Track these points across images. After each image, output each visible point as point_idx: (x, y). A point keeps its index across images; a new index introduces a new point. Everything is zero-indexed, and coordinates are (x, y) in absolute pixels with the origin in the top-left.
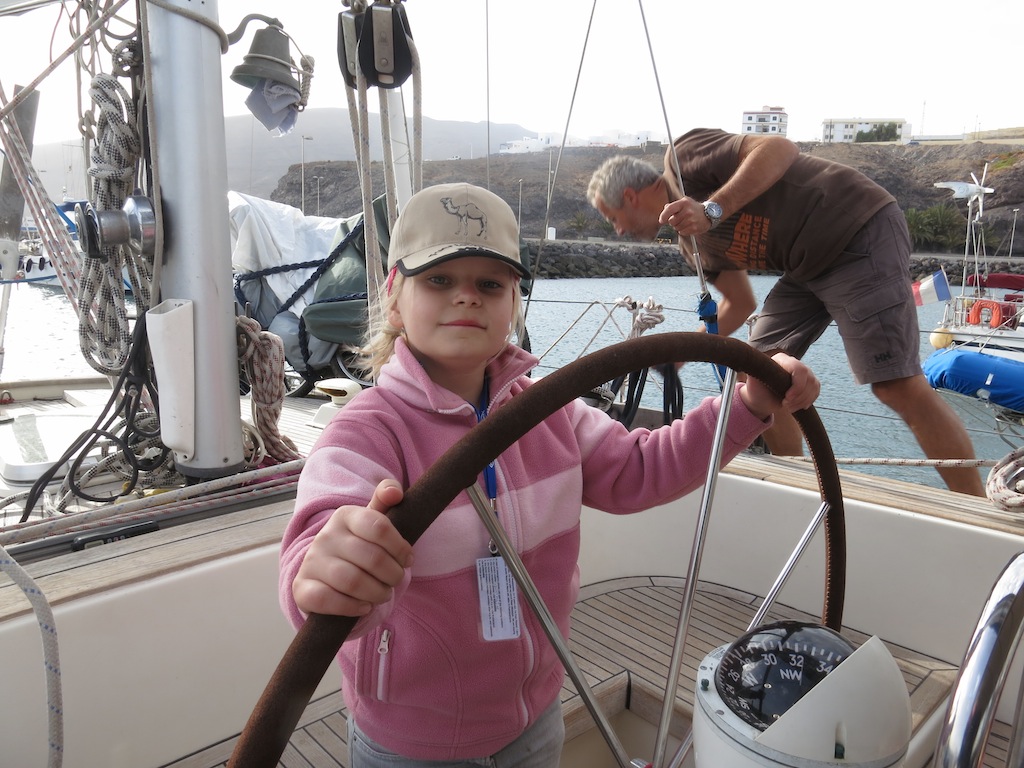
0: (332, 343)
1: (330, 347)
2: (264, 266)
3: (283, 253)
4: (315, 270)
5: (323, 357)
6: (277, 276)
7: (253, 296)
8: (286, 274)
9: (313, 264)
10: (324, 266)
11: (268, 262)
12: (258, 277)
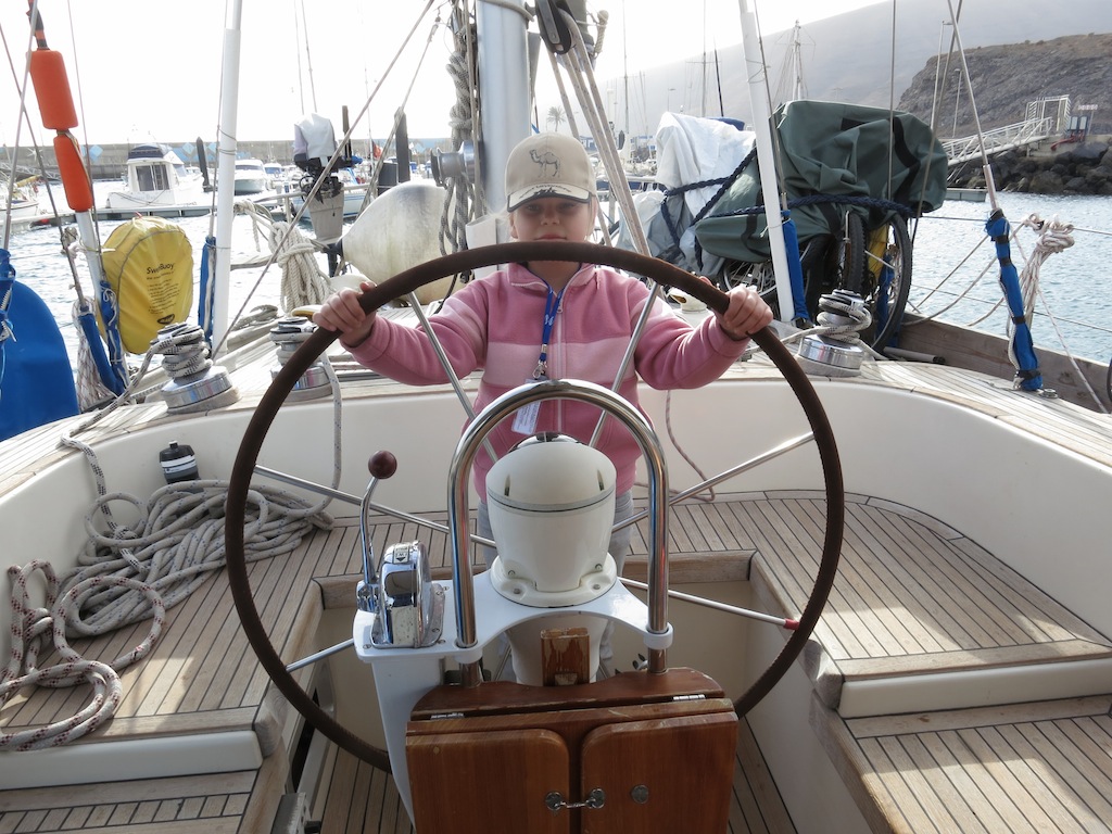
0: (720, 257)
1: (718, 260)
2: (684, 183)
3: (702, 170)
4: (719, 186)
5: (712, 269)
6: (694, 192)
7: (675, 211)
8: (702, 190)
9: (719, 181)
10: (727, 183)
11: (688, 179)
12: (679, 192)
